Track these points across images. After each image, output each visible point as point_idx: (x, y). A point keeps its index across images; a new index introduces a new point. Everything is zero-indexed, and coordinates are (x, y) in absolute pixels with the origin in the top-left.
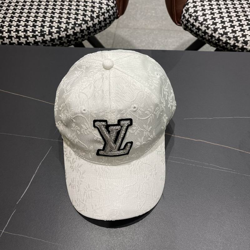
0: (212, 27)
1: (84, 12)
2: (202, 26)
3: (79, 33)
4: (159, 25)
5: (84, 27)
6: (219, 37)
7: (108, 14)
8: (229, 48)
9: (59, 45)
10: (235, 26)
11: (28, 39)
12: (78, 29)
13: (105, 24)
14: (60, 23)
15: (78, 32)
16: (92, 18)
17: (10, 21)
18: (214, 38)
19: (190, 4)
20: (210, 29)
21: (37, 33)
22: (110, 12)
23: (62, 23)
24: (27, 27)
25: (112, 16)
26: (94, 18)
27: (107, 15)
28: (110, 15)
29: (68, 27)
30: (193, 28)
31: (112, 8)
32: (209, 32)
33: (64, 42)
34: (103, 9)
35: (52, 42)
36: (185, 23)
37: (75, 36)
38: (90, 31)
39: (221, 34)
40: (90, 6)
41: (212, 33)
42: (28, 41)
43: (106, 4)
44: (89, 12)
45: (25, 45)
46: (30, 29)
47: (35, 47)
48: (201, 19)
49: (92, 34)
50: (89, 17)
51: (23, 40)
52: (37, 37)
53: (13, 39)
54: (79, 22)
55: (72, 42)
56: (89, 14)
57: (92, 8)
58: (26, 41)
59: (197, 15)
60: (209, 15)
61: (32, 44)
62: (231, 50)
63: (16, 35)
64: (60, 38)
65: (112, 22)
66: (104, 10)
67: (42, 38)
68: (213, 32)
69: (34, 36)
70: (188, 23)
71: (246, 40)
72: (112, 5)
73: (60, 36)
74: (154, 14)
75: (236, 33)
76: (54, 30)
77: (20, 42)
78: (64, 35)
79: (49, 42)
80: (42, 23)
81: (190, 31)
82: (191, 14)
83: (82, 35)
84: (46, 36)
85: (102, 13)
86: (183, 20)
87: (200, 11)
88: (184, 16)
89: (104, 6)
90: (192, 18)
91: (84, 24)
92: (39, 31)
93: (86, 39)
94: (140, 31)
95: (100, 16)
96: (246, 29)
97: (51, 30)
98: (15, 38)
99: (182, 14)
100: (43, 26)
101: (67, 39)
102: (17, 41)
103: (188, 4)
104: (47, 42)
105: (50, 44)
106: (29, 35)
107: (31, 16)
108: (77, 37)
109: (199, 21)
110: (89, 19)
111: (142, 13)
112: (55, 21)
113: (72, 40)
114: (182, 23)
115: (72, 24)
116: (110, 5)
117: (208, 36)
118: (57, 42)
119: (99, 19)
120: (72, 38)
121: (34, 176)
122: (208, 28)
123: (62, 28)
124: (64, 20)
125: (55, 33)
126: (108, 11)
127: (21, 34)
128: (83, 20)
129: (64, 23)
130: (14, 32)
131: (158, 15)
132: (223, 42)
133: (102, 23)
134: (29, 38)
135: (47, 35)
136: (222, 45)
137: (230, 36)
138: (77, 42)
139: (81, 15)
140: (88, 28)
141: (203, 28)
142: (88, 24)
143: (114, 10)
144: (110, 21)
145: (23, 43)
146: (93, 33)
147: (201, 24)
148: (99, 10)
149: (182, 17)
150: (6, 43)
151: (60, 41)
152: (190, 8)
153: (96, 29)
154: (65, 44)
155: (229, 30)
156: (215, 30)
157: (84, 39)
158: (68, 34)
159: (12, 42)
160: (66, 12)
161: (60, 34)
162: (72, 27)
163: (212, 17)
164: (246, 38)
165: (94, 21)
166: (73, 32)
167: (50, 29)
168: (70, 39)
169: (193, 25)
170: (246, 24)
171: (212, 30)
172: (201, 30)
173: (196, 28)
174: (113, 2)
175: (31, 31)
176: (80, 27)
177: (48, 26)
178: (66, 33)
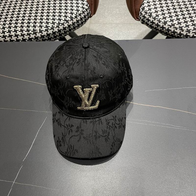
0: (163, 20)
1: (65, 14)
2: (155, 20)
3: (63, 30)
4: (122, 20)
5: (66, 25)
6: (168, 28)
7: (83, 14)
8: (177, 36)
9: (47, 40)
10: (180, 19)
11: (24, 37)
12: (61, 27)
13: (81, 22)
16: (72, 18)
17: (9, 24)
18: (164, 29)
19: (145, 4)
20: (161, 22)
21: (30, 32)
22: (85, 13)
23: (49, 24)
24: (23, 28)
25: (87, 16)
26: (73, 18)
27: (82, 16)
28: (85, 15)
29: (54, 26)
30: (148, 22)
31: (86, 10)
32: (161, 24)
33: (52, 38)
34: (79, 11)
35: (42, 38)
36: (142, 18)
37: (59, 33)
38: (70, 28)
39: (170, 25)
40: (70, 9)
41: (163, 25)
42: (24, 38)
43: (81, 7)
44: (69, 14)
45: (21, 41)
46: (25, 29)
47: (30, 42)
48: (154, 15)
49: (72, 31)
50: (69, 18)
51: (20, 38)
52: (31, 35)
53: (13, 37)
54: (62, 22)
55: (57, 37)
56: (69, 15)
57: (71, 11)
58: (23, 38)
59: (151, 12)
60: (160, 11)
61: (28, 40)
62: (178, 37)
63: (15, 34)
64: (48, 35)
65: (87, 20)
66: (81, 12)
67: (35, 35)
69: (29, 34)
70: (144, 19)
71: (189, 29)
72: (86, 7)
73: (48, 33)
74: (118, 12)
75: (181, 25)
76: (44, 29)
77: (18, 39)
80: (34, 24)
81: (146, 25)
82: (147, 11)
83: (64, 31)
84: (37, 34)
85: (79, 14)
86: (140, 16)
87: (153, 9)
88: (141, 13)
89: (80, 9)
90: (148, 14)
91: (66, 23)
92: (32, 30)
93: (68, 34)
94: (108, 26)
95: (78, 16)
96: (188, 21)
97: (41, 29)
99: (139, 12)
100: (35, 26)
101: (54, 35)
102: (16, 39)
103: (143, 4)
104: (39, 38)
105: (41, 40)
106: (24, 33)
107: (25, 19)
108: (61, 33)
111: (109, 12)
112: (44, 22)
113: (57, 36)
114: (140, 19)
115: (57, 24)
116: (85, 8)
117: (160, 27)
118: (46, 37)
119: (77, 18)
120: (57, 34)
121: (35, 139)
122: (160, 22)
123: (50, 27)
124: (51, 21)
125: (44, 31)
126: (83, 12)
127: (19, 33)
128: (65, 20)
129: (51, 23)
130: (13, 32)
131: (121, 13)
132: (172, 31)
133: (79, 21)
136: (171, 34)
137: (177, 27)
138: (61, 37)
139: (63, 17)
140: (69, 26)
141: (156, 22)
142: (69, 23)
143: (88, 11)
144: (85, 19)
146: (73, 29)
148: (77, 12)
149: (140, 14)
150: (8, 41)
151: (48, 37)
152: (145, 7)
153: (75, 26)
154: (52, 39)
155: (176, 22)
156: (165, 23)
157: (66, 34)
158: (54, 31)
159: (12, 39)
160: (52, 15)
161: (48, 32)
162: (57, 26)
163: (163, 13)
164: (189, 28)
165: (73, 21)
166: (58, 29)
168: (55, 35)
169: (148, 20)
170: (188, 17)
171: (163, 23)
172: (155, 23)
173: (150, 22)
174: (87, 6)
175: (26, 30)
176: (63, 26)
177: (39, 26)
178: (52, 31)
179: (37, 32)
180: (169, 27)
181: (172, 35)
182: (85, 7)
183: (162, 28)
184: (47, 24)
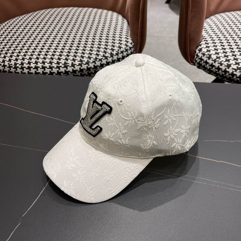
0: (226, 63)
1: (105, 50)
2: (215, 62)
5: (104, 62)
6: (233, 72)
7: (126, 52)
9: (79, 76)
11: (52, 70)
12: (98, 63)
14: (82, 57)
15: (98, 66)
16: (112, 55)
17: (38, 55)
18: (228, 73)
20: (223, 65)
21: (61, 65)
22: (128, 51)
23: (85, 58)
24: (52, 60)
26: (114, 55)
27: (125, 54)
28: (128, 54)
29: (89, 61)
30: (206, 65)
31: (130, 48)
32: (223, 68)
33: (85, 74)
34: (122, 49)
35: (74, 74)
36: (198, 61)
39: (234, 69)
40: (111, 45)
41: (226, 69)
42: (52, 71)
43: (125, 44)
46: (55, 61)
47: (58, 76)
48: (214, 57)
50: (109, 54)
51: (48, 71)
52: (61, 68)
53: (39, 69)
54: (100, 57)
55: (92, 75)
56: (109, 51)
57: (112, 47)
58: (50, 71)
59: (210, 53)
60: (222, 53)
63: (42, 65)
64: (81, 70)
67: (65, 69)
68: (227, 67)
69: (58, 67)
70: (201, 61)
72: (131, 46)
73: (82, 68)
77: (45, 72)
78: (86, 68)
79: (71, 73)
80: (67, 57)
81: (204, 69)
82: (204, 53)
84: (68, 67)
85: (121, 52)
86: (196, 59)
87: (213, 50)
88: (197, 55)
89: (123, 47)
90: (206, 56)
91: (104, 59)
92: (63, 63)
95: (119, 54)
97: (74, 63)
98: (41, 68)
99: (195, 54)
100: (67, 59)
101: (88, 71)
102: (42, 71)
103: (201, 45)
104: (70, 73)
105: (72, 75)
106: (54, 66)
108: (97, 70)
109: (212, 58)
110: (109, 56)
112: (78, 56)
114: (196, 62)
115: (94, 59)
117: (222, 71)
118: (78, 73)
119: (118, 56)
120: (93, 70)
122: (221, 64)
123: (84, 61)
124: (86, 55)
125: (77, 66)
126: (127, 50)
127: (47, 65)
128: (104, 56)
129: (86, 58)
130: (41, 63)
132: (237, 76)
133: (121, 60)
134: (54, 69)
135: (70, 67)
136: (236, 80)
139: (102, 52)
140: (108, 63)
141: (217, 65)
142: (108, 60)
143: (131, 50)
145: (47, 73)
147: (215, 61)
148: (119, 48)
149: (196, 57)
150: (32, 73)
151: (81, 73)
152: (203, 49)
156: (229, 66)
158: (89, 67)
159: (37, 72)
160: (89, 49)
161: (82, 66)
162: (93, 61)
163: (225, 55)
165: (113, 58)
166: (94, 65)
167: (73, 61)
168: (90, 72)
169: (206, 63)
172: (215, 66)
173: (209, 65)
174: (131, 44)
175: (56, 63)
176: (100, 62)
177: (71, 59)
178: (87, 66)
179: (69, 66)
180: (234, 70)
181: (238, 81)
182: (129, 45)
183: (224, 72)
184: (81, 58)
